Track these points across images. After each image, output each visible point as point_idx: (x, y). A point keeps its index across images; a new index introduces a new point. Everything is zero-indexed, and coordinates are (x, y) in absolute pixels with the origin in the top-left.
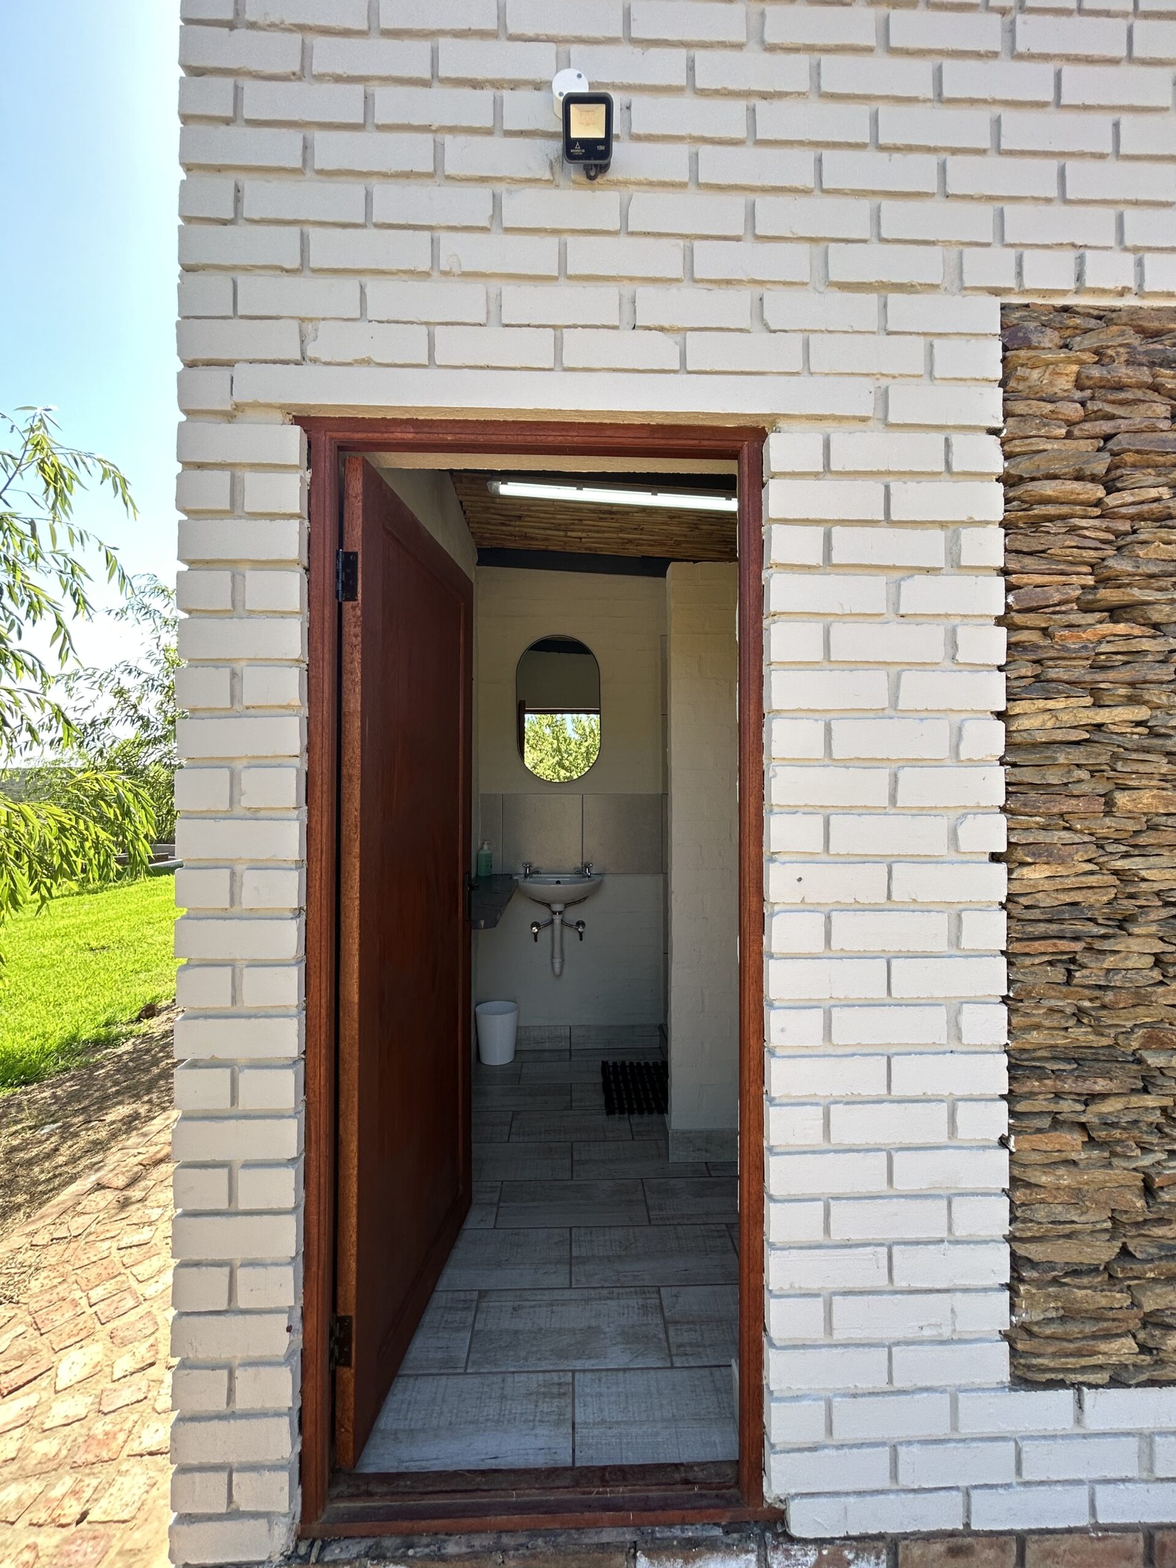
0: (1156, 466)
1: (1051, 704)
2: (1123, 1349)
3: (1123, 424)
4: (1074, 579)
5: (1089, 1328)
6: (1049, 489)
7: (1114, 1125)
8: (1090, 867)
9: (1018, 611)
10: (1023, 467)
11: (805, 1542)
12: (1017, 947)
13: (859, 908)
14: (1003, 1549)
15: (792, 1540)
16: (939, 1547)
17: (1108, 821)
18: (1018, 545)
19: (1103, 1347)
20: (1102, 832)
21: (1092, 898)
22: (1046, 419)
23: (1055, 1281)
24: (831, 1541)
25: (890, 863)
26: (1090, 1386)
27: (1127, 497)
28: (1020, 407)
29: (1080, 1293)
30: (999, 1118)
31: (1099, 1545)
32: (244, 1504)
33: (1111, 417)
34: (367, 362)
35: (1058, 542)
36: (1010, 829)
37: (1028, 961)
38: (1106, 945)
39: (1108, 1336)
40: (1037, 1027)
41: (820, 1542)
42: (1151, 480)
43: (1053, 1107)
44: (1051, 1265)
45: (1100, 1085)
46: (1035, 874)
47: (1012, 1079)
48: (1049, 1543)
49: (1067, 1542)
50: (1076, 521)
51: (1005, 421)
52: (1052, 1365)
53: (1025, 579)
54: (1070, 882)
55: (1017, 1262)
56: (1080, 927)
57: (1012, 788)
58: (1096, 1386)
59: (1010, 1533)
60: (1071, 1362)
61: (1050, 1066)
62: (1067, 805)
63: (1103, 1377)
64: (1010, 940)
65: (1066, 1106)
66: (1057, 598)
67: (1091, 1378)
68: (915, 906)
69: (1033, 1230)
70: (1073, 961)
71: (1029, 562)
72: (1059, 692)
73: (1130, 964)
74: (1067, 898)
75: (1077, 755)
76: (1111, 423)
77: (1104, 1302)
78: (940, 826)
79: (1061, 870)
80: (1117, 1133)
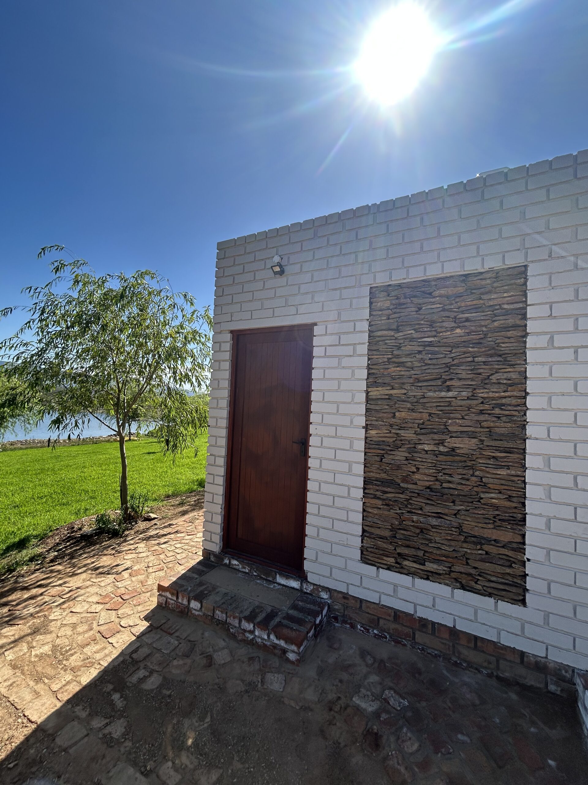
0: (410, 325)
1: (378, 389)
2: (391, 561)
3: (402, 314)
4: (385, 356)
5: (381, 552)
6: (379, 333)
7: (390, 500)
8: (388, 431)
9: (372, 365)
10: (374, 328)
11: (311, 583)
12: (367, 450)
13: (328, 436)
14: (356, 601)
15: (309, 582)
16: (340, 595)
17: (393, 420)
18: (371, 349)
19: (385, 558)
20: (391, 423)
21: (388, 439)
22: (380, 316)
23: (374, 538)
24: (316, 585)
25: (336, 427)
26: (382, 568)
27: (401, 334)
28: (374, 313)
29: (379, 543)
30: (361, 493)
31: (380, 609)
32: (213, 540)
33: (400, 313)
34: (241, 320)
35: (382, 347)
36: (366, 421)
37: (370, 454)
38: (391, 453)
39: (387, 556)
40: (373, 472)
41: (314, 585)
42: (409, 329)
43: (374, 493)
44: (373, 534)
45: (389, 490)
46: (373, 432)
47: (364, 484)
48: (368, 604)
49: (373, 606)
50: (387, 341)
51: (370, 317)
52: (371, 559)
53: (373, 357)
54: (381, 435)
55: (364, 531)
56: (385, 447)
57: (367, 410)
58: (383, 568)
59: (358, 598)
60: (376, 560)
61: (375, 482)
62: (381, 415)
63: (386, 567)
64: (365, 448)
65: (378, 493)
66: (381, 361)
67: (382, 566)
68: (342, 437)
69: (368, 524)
70: (383, 456)
71: (375, 353)
72: (380, 386)
73: (397, 458)
74: (381, 439)
75: (385, 402)
76: (399, 314)
77: (386, 547)
78: (349, 418)
79: (379, 432)
80: (391, 503)
